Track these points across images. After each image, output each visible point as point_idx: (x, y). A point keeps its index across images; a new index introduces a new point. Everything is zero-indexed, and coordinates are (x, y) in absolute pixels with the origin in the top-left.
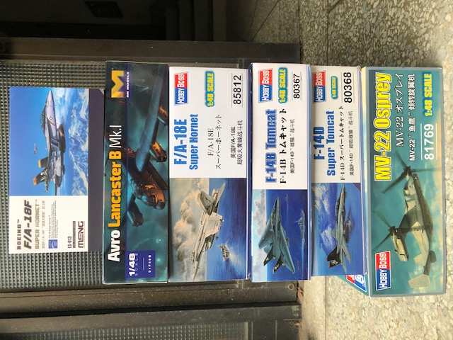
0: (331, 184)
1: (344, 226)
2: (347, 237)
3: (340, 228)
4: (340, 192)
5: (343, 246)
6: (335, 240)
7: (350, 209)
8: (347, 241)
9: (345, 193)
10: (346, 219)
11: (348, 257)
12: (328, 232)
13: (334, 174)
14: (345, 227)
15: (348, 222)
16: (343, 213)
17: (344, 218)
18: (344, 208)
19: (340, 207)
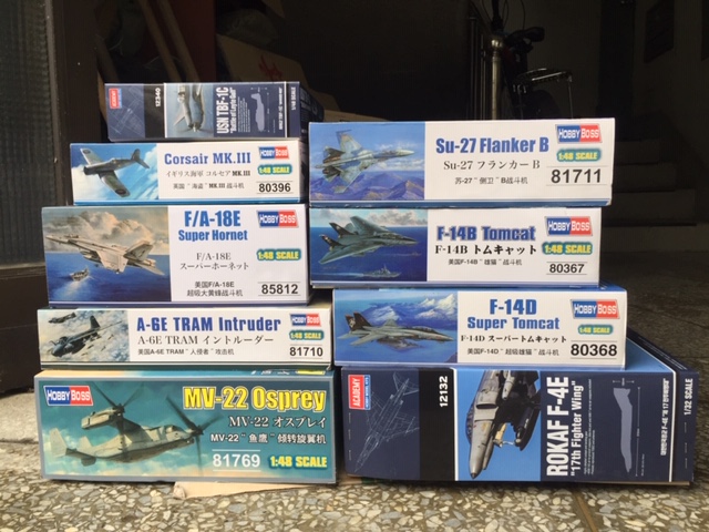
0: (456, 322)
1: (399, 337)
2: (384, 340)
3: (396, 333)
4: (444, 334)
5: (373, 335)
6: (381, 324)
7: (421, 347)
8: (380, 340)
9: (443, 340)
10: (408, 341)
11: (359, 341)
12: (392, 315)
13: (469, 326)
14: (397, 340)
15: (404, 342)
16: (416, 337)
17: (410, 338)
18: (423, 338)
19: (425, 334)
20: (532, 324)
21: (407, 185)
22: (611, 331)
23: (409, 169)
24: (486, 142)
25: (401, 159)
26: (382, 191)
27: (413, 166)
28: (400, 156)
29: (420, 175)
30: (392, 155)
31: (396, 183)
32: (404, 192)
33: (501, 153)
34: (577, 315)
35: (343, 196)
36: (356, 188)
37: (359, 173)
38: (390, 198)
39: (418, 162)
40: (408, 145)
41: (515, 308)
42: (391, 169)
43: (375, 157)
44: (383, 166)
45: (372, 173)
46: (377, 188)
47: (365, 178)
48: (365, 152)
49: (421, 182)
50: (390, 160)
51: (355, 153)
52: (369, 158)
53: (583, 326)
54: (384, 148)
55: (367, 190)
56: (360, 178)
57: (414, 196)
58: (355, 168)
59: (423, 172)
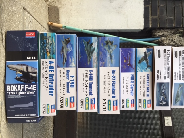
20: (68, 87)
21: (104, 62)
22: (66, 106)
23: (108, 63)
24: (114, 82)
25: (110, 61)
26: (102, 56)
27: (109, 64)
28: (111, 61)
29: (106, 65)
30: (111, 58)
31: (104, 59)
32: (102, 62)
33: (111, 86)
34: (70, 98)
35: (101, 45)
36: (103, 49)
37: (107, 50)
38: (100, 58)
39: (109, 65)
40: (114, 63)
41: (72, 82)
42: (108, 58)
43: (111, 54)
44: (108, 56)
45: (107, 53)
46: (103, 55)
47: (105, 52)
48: (112, 51)
49: (104, 66)
50: (110, 58)
51: (112, 49)
52: (110, 52)
53: (67, 99)
54: (113, 56)
55: (102, 52)
56: (105, 50)
57: (101, 64)
58: (108, 49)
59: (107, 67)
